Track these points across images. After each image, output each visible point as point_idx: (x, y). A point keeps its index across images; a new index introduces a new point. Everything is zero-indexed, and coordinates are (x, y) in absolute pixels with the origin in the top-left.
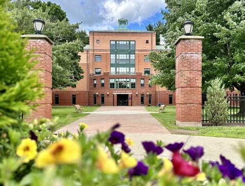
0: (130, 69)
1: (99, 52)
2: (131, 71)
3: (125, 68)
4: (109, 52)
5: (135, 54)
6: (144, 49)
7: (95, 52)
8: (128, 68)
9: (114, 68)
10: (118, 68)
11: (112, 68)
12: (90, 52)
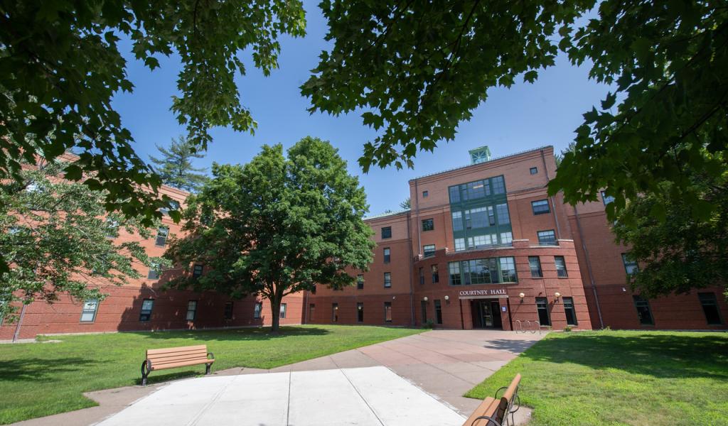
0: (499, 238)
1: (428, 214)
2: (504, 241)
3: (488, 237)
4: (449, 210)
5: (506, 202)
6: (529, 187)
7: (420, 215)
8: (494, 236)
9: (462, 240)
10: (470, 240)
11: (457, 241)
12: (412, 217)
